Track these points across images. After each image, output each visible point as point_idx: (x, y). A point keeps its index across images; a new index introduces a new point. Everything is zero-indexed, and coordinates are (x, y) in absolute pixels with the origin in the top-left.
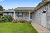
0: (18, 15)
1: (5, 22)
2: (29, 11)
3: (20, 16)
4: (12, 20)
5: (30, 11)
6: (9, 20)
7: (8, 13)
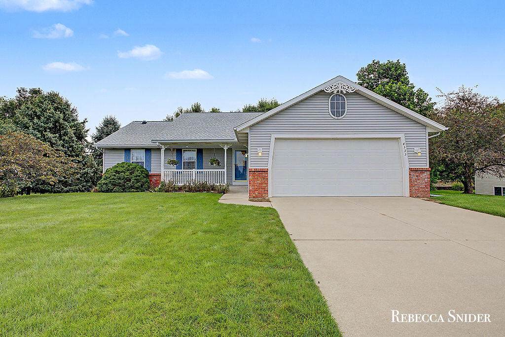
0: (178, 163)
1: (124, 191)
2: (224, 143)
3: (190, 165)
4: (156, 184)
5: (227, 143)
6: (139, 184)
7: (127, 150)
